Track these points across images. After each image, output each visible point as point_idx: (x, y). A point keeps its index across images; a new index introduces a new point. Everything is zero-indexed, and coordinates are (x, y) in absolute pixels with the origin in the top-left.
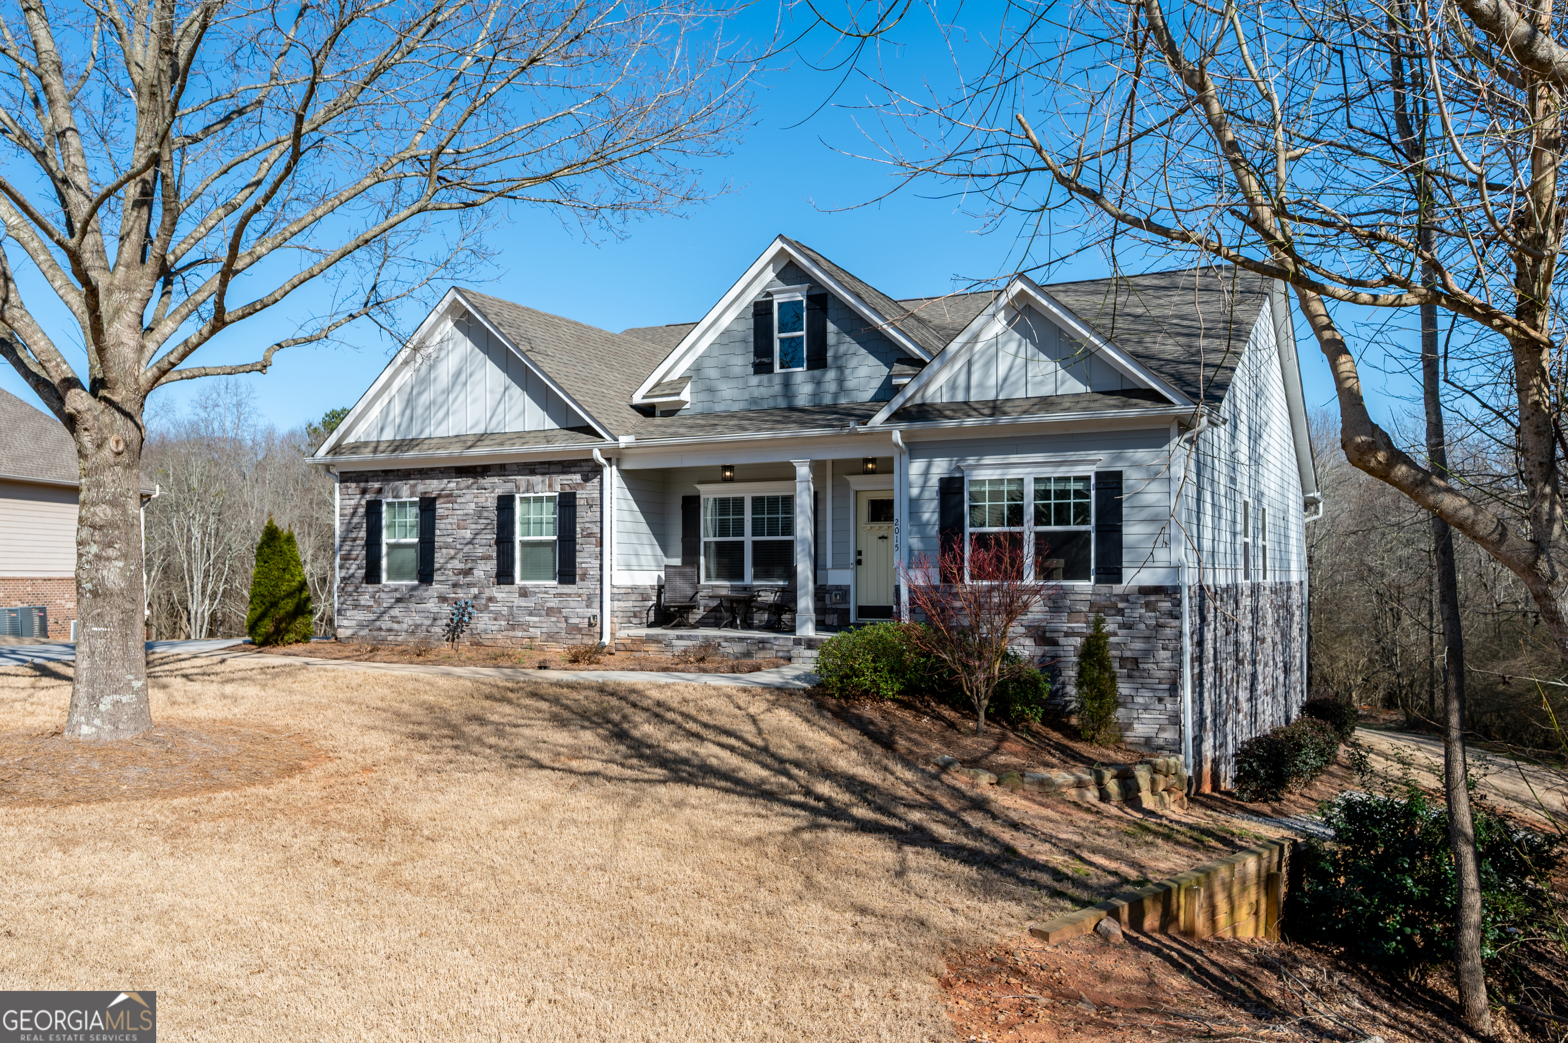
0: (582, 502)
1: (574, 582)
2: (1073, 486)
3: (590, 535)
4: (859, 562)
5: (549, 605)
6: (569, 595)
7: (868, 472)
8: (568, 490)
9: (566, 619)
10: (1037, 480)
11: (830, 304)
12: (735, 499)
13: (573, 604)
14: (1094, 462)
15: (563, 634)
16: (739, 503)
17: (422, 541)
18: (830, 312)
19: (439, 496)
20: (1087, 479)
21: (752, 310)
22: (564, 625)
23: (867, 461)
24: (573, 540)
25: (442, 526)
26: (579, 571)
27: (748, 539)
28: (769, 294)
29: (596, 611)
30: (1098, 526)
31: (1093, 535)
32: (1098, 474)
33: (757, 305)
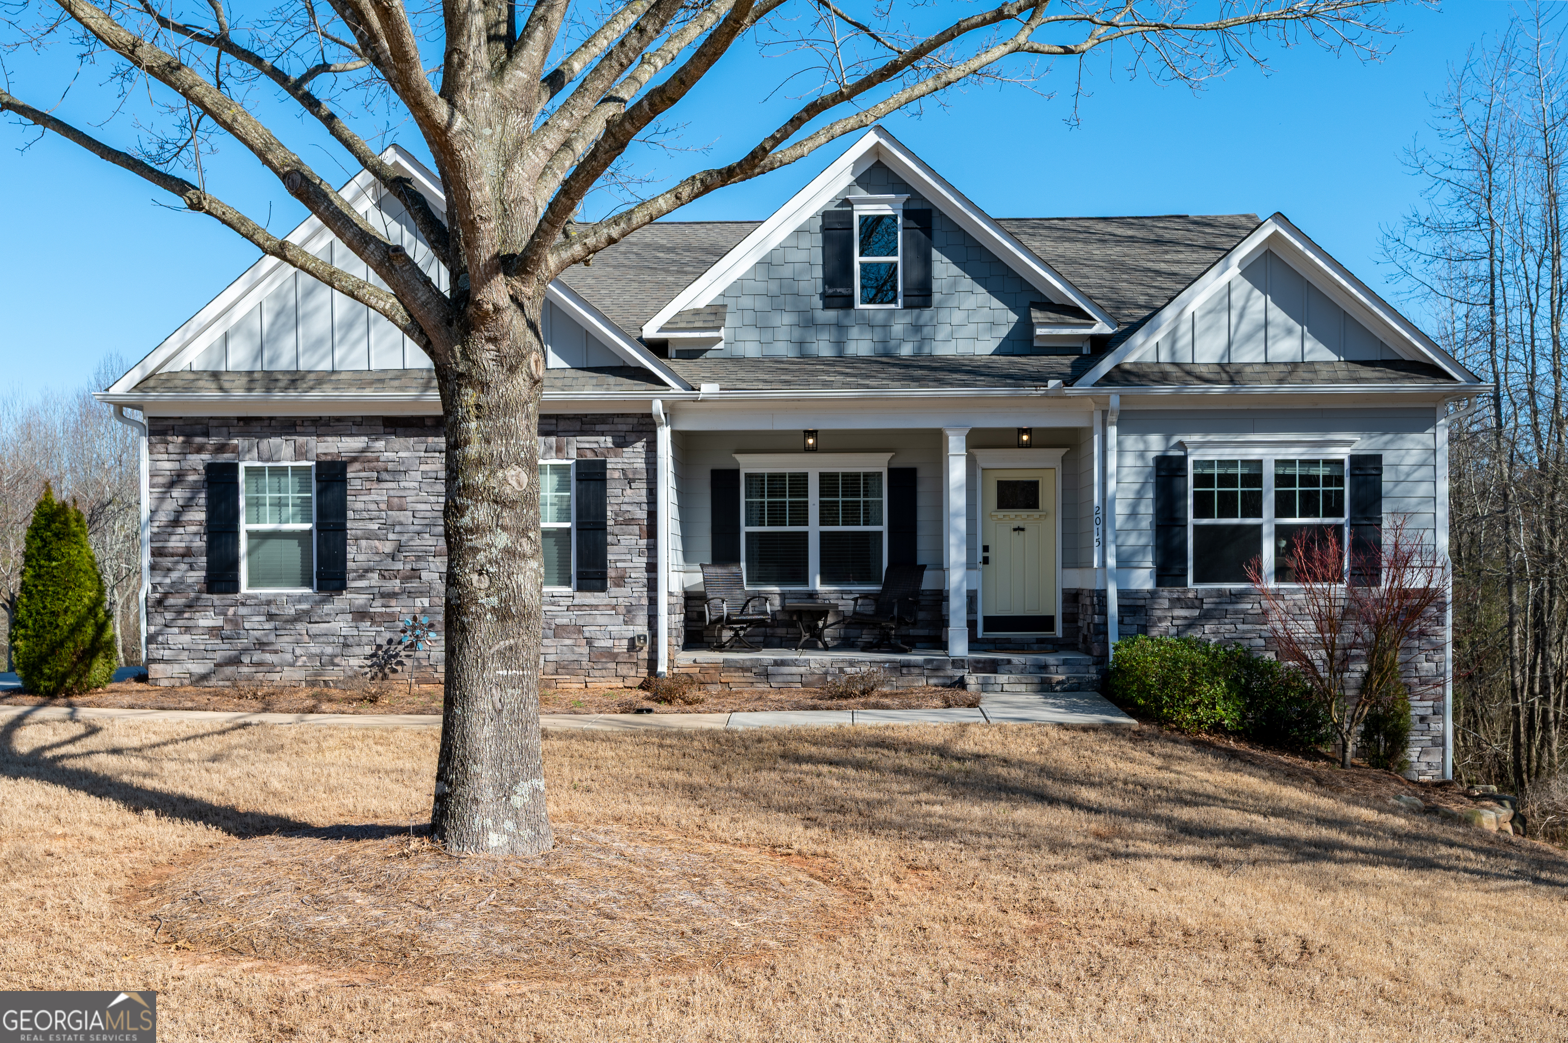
0: (617, 475)
1: (603, 589)
2: (1322, 471)
3: (629, 522)
4: (986, 561)
5: (558, 621)
6: (595, 607)
7: (1022, 445)
8: (590, 456)
9: (589, 642)
10: (1278, 463)
11: (936, 224)
12: (793, 476)
13: (601, 620)
14: (1349, 443)
15: (585, 663)
16: (799, 482)
17: (321, 527)
18: (937, 234)
19: (354, 460)
20: (1341, 462)
21: (819, 221)
22: (586, 650)
23: (1022, 431)
24: (602, 527)
25: (359, 506)
26: (611, 573)
27: (814, 529)
28: (847, 202)
29: (641, 628)
30: (1352, 518)
31: (1347, 529)
32: (1352, 458)
33: (826, 215)
